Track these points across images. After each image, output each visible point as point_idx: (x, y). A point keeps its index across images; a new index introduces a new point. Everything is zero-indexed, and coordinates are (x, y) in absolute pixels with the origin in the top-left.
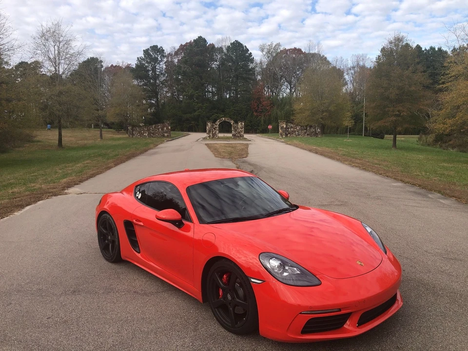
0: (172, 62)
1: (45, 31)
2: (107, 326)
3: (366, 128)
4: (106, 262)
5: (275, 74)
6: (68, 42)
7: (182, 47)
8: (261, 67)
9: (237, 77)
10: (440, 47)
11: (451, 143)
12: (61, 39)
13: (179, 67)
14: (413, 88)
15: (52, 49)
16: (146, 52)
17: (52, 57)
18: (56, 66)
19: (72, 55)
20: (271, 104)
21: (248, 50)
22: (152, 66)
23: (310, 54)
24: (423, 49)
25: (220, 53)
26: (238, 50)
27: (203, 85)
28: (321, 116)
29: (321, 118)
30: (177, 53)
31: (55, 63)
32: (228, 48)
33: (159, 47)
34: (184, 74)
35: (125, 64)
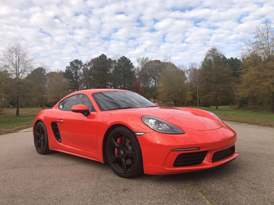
0: (87, 69)
1: (11, 48)
2: (35, 181)
3: (199, 102)
4: (39, 155)
5: (146, 74)
6: (24, 55)
7: (93, 61)
8: (138, 71)
9: (125, 76)
10: (236, 57)
11: (248, 107)
12: (20, 53)
13: (91, 71)
14: (225, 75)
15: (15, 58)
16: (71, 63)
17: (14, 63)
18: (17, 68)
19: (26, 62)
20: (144, 91)
21: (130, 61)
22: (75, 71)
23: (165, 63)
24: (227, 59)
25: (114, 63)
26: (125, 62)
27: (105, 81)
28: (174, 95)
29: (174, 96)
30: (89, 64)
31: (16, 66)
32: (119, 61)
33: (79, 60)
34: (94, 75)
35: (59, 71)
